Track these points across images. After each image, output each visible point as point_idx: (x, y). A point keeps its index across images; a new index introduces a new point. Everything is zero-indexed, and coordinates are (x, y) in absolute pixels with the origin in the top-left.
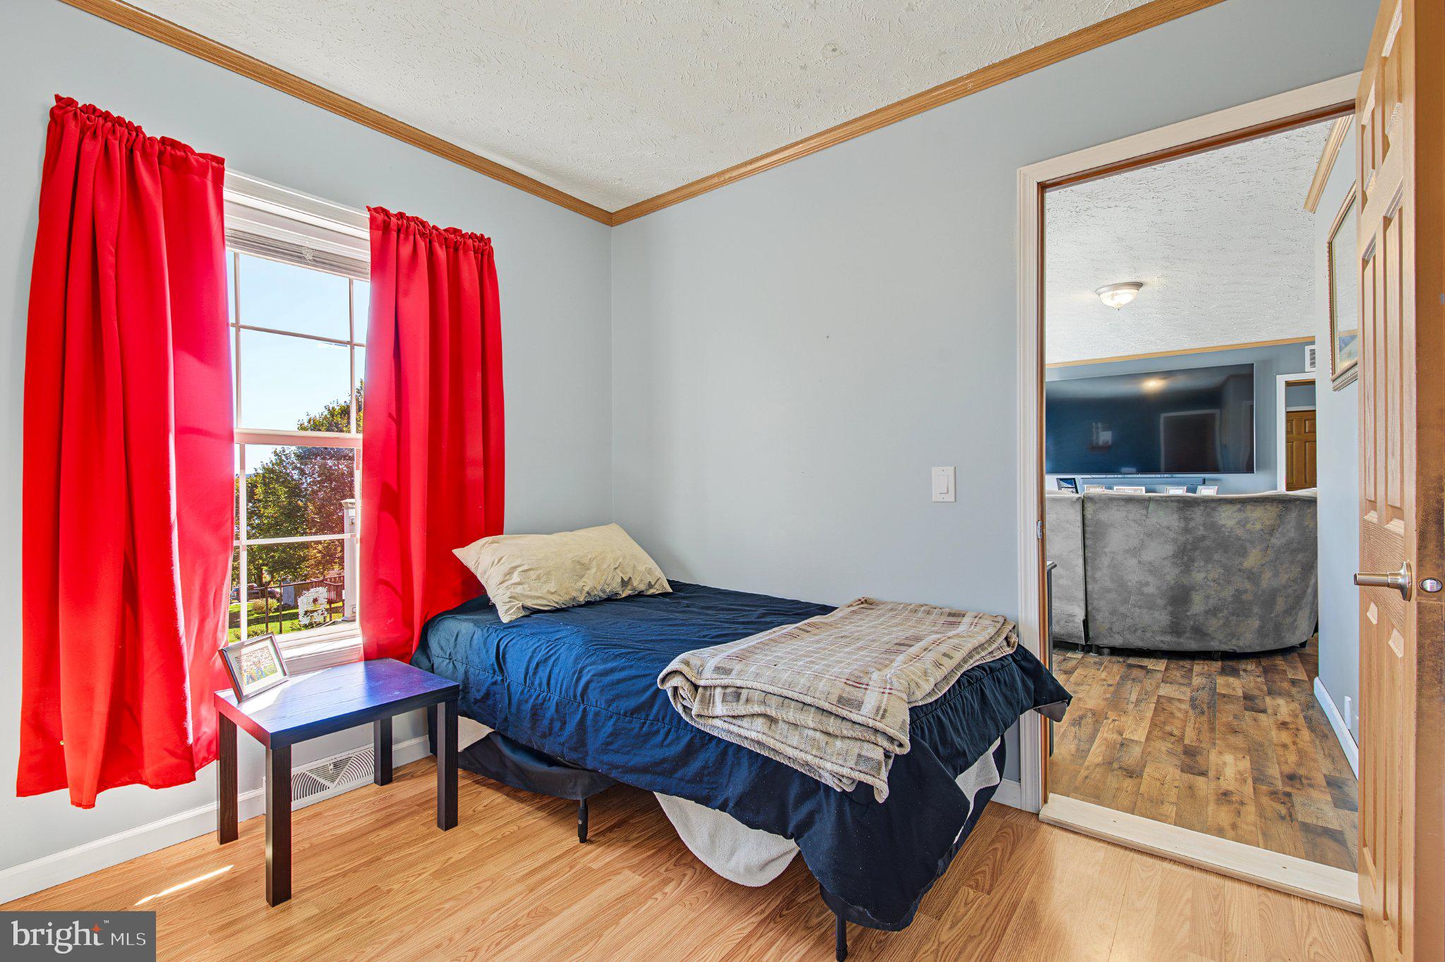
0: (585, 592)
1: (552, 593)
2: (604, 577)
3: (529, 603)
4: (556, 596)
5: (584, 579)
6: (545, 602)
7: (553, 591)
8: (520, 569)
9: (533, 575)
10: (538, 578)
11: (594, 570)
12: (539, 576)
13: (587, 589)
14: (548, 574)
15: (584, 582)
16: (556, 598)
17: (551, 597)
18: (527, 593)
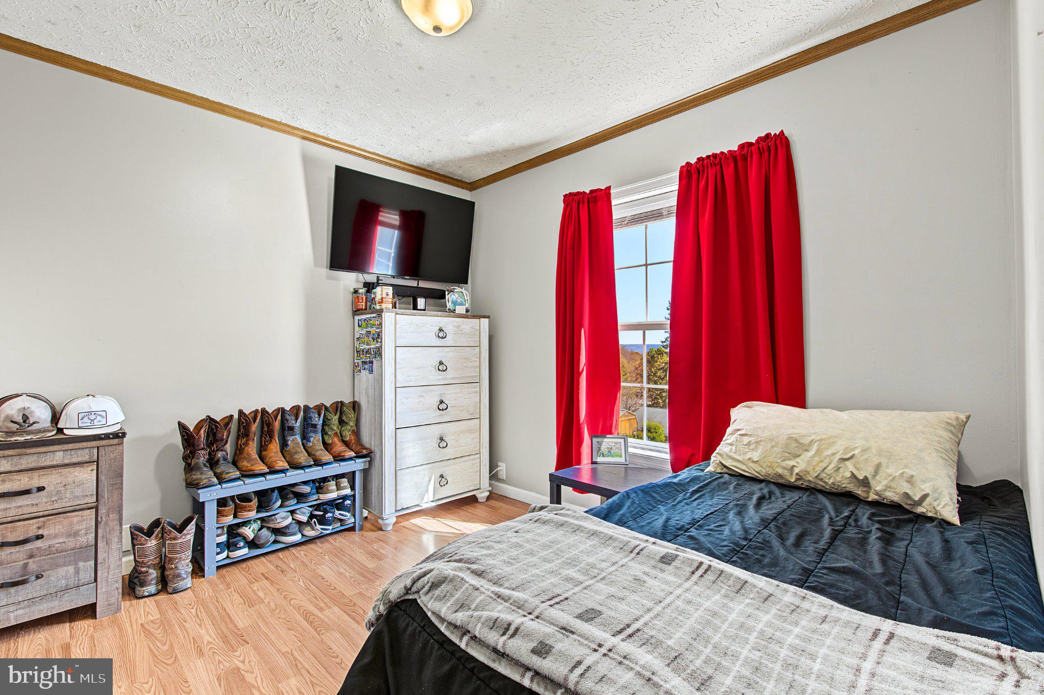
0: (795, 473)
1: (755, 462)
2: (823, 465)
3: (728, 463)
4: (758, 466)
5: (798, 460)
6: (744, 467)
7: (755, 460)
8: (739, 432)
9: (746, 440)
10: (749, 444)
11: (812, 453)
12: (749, 442)
13: (796, 470)
14: (757, 443)
15: (798, 463)
16: (758, 469)
17: (752, 465)
18: (732, 454)
